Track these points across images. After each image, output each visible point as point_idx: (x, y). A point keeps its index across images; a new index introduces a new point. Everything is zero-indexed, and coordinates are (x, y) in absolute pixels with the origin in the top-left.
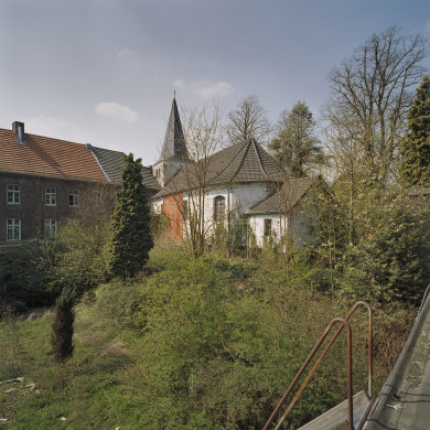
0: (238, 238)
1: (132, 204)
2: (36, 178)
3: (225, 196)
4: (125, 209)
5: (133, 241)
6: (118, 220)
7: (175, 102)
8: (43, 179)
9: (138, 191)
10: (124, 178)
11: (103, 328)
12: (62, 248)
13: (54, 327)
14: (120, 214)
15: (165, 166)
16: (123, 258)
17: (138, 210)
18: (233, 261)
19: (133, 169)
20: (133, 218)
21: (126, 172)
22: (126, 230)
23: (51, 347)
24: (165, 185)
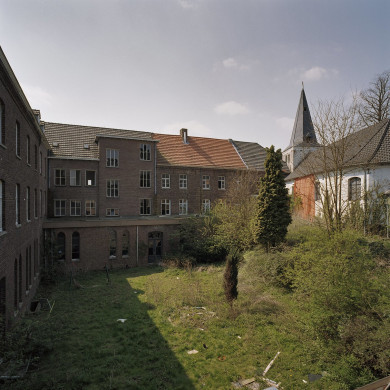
0: (376, 217)
1: (274, 187)
2: (196, 169)
3: (362, 177)
4: (268, 191)
5: (274, 217)
6: (262, 200)
7: (303, 92)
8: (201, 169)
9: (279, 176)
10: (267, 166)
11: (254, 284)
12: (217, 221)
13: (225, 276)
14: (264, 195)
15: (295, 151)
16: (268, 231)
17: (278, 192)
18: (371, 239)
19: (275, 158)
20: (275, 199)
21: (269, 161)
22: (269, 209)
23: (223, 291)
24: (295, 168)
